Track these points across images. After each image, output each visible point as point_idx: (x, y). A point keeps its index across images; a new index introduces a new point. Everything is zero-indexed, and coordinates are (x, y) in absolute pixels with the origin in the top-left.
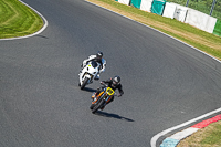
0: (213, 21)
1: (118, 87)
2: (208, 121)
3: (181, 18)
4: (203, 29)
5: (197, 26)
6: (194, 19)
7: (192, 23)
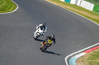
0: (93, 5)
1: (54, 40)
2: (90, 50)
3: (78, 4)
4: (88, 9)
5: (86, 8)
6: (84, 5)
7: (83, 7)
